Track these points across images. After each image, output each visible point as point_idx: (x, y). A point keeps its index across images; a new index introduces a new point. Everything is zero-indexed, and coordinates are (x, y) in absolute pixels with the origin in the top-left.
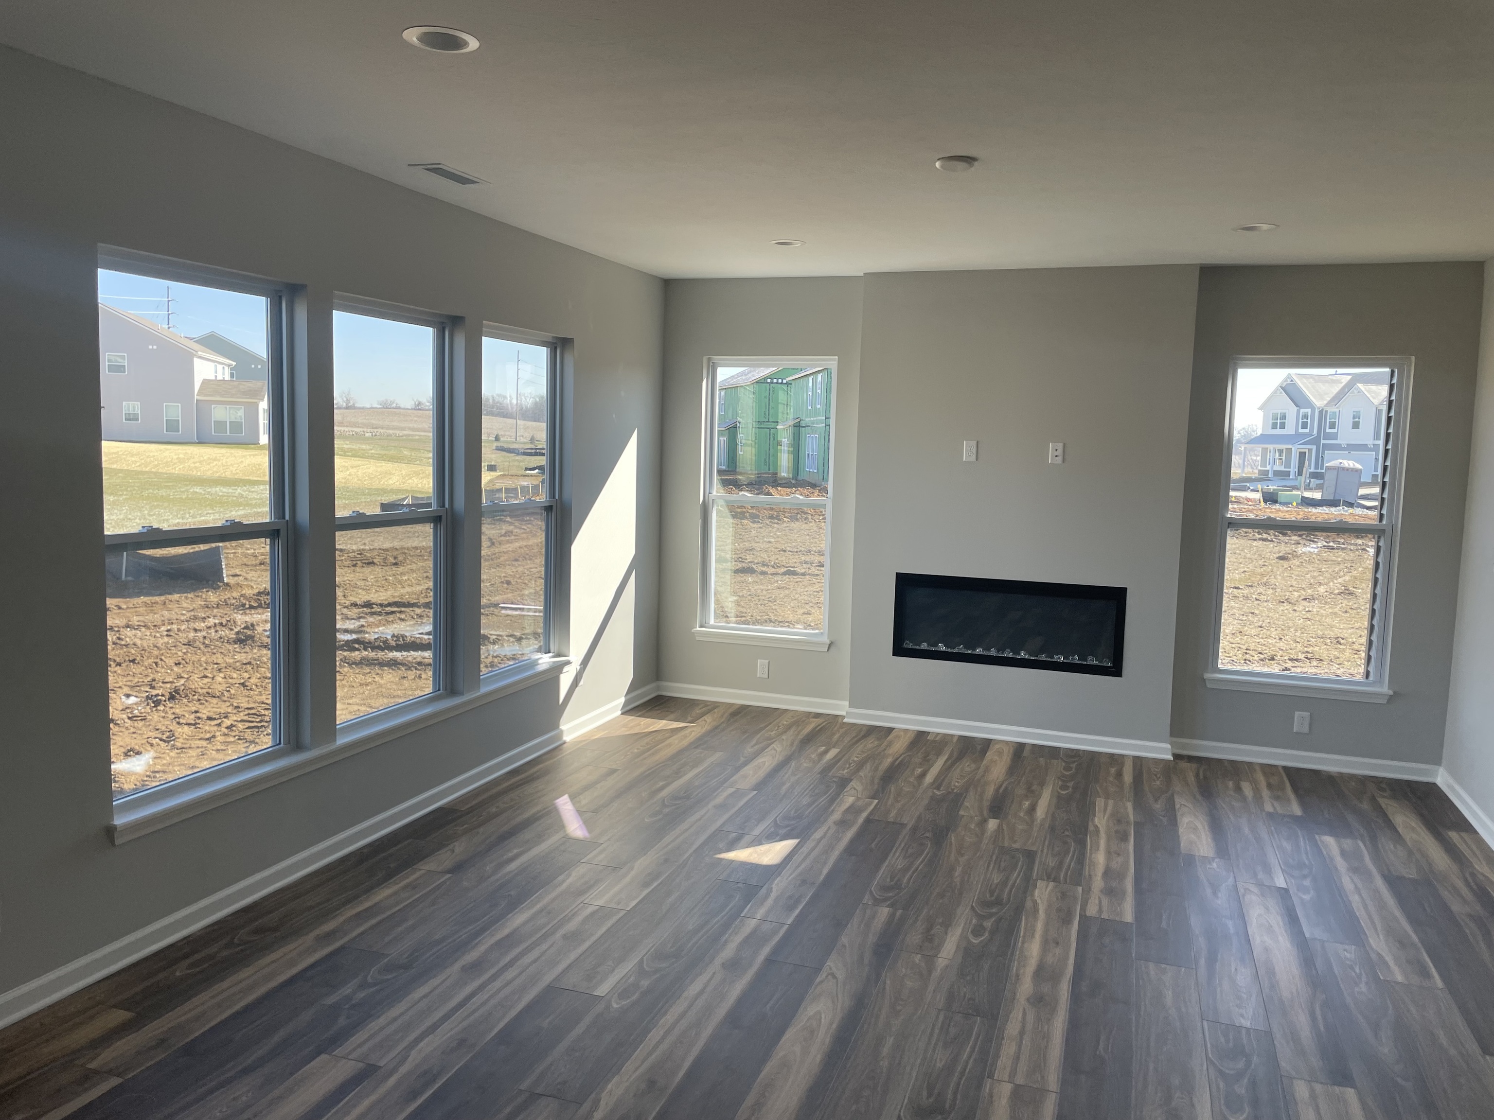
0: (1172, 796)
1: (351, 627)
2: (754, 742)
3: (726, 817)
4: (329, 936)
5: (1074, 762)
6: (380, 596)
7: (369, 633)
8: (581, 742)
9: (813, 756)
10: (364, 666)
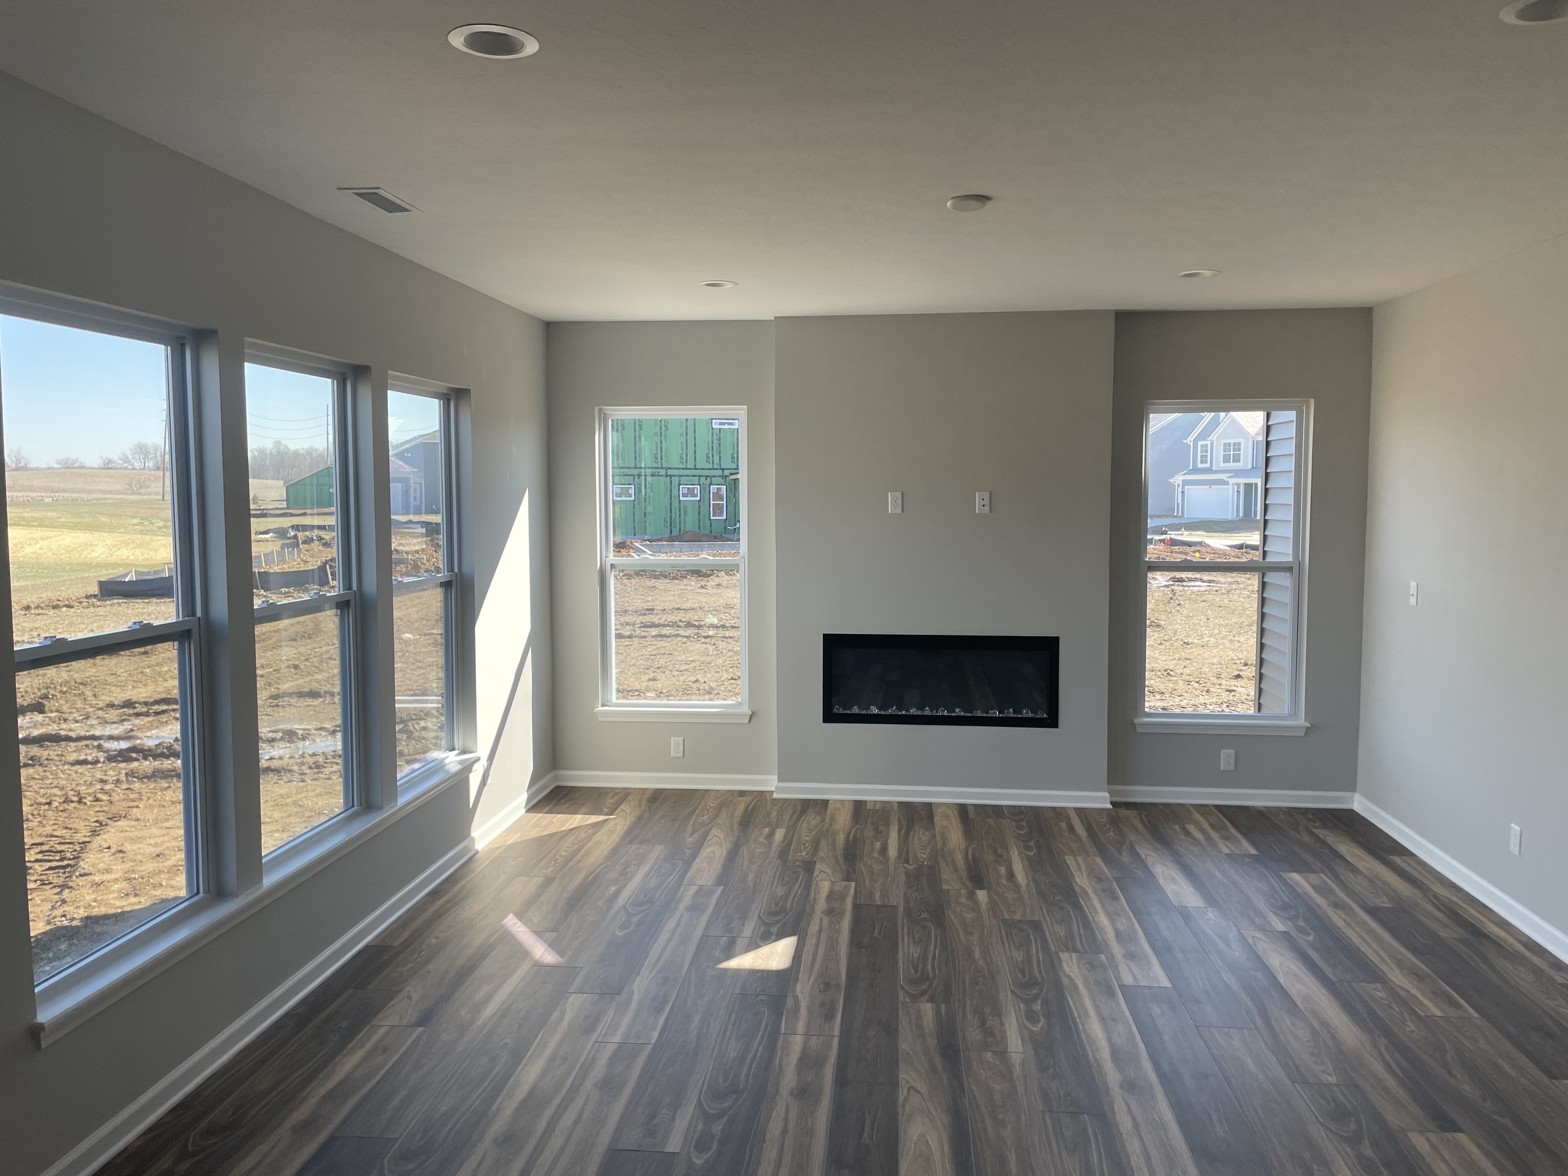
0: (1132, 845)
1: (116, 732)
2: (689, 829)
3: (704, 919)
4: (307, 1127)
5: (1022, 820)
6: (140, 693)
7: (141, 738)
8: (498, 848)
9: (762, 839)
10: (158, 780)
